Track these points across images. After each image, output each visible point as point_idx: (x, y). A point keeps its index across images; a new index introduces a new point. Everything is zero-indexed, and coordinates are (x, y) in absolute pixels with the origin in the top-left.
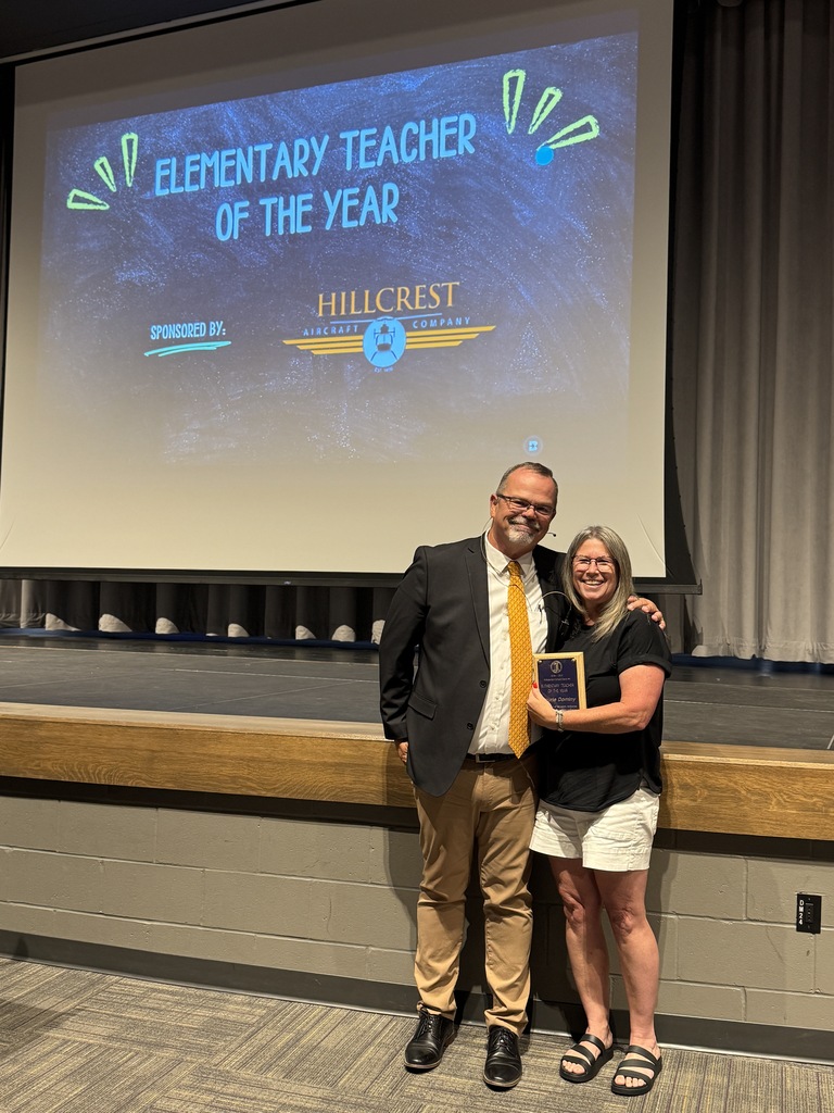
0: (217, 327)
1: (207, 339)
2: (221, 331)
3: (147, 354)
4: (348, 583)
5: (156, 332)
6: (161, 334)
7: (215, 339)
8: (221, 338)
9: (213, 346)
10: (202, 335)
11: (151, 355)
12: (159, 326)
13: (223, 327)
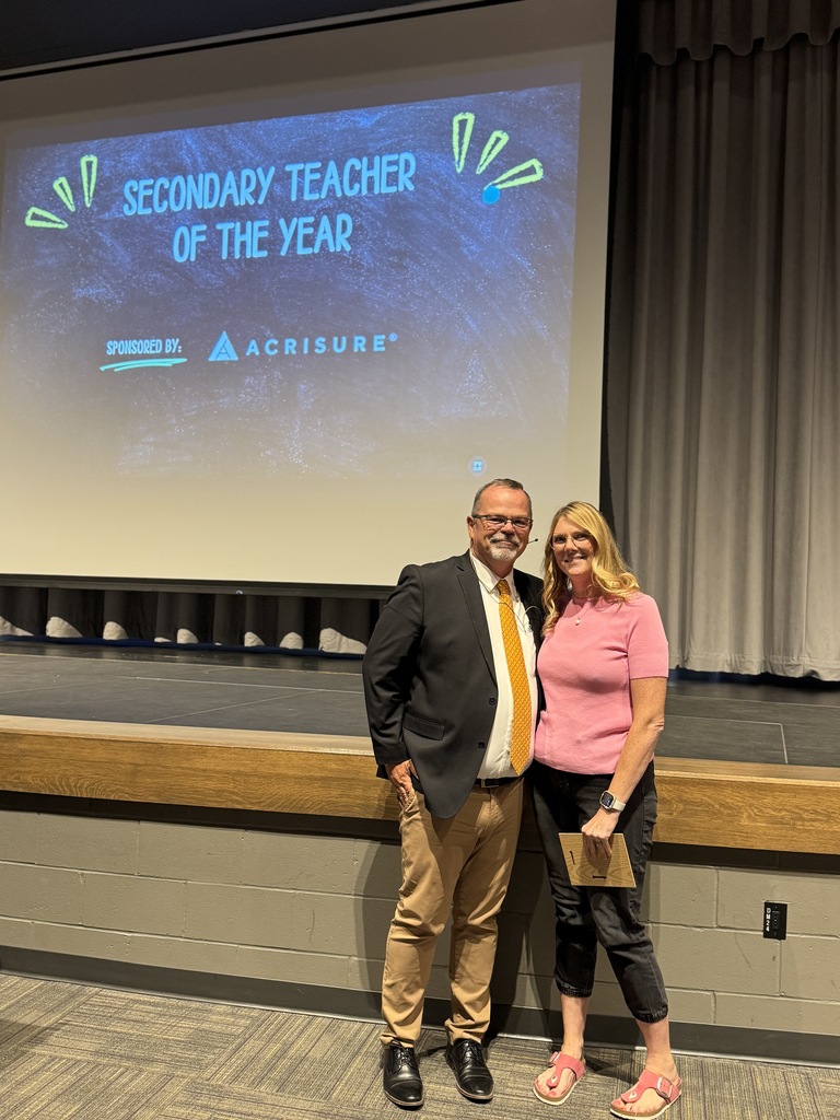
0: (173, 344)
1: (163, 355)
2: (177, 349)
3: (102, 369)
4: (298, 593)
5: (113, 347)
6: (117, 350)
7: (171, 355)
8: (177, 355)
9: (168, 363)
10: (158, 352)
11: (106, 370)
12: (115, 342)
13: (179, 345)
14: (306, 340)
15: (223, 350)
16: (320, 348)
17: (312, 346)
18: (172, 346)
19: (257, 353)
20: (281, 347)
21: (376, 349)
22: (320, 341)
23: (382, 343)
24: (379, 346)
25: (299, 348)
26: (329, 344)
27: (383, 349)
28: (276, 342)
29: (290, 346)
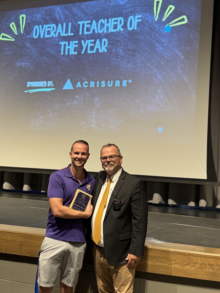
0: (50, 83)
1: (47, 87)
3: (25, 92)
5: (29, 84)
7: (49, 87)
8: (52, 87)
9: (49, 90)
10: (45, 86)
11: (27, 92)
12: (30, 82)
13: (52, 83)
14: (98, 82)
15: (68, 86)
16: (103, 85)
17: (100, 84)
18: (50, 84)
19: (80, 87)
20: (89, 84)
21: (123, 85)
22: (103, 82)
23: (126, 83)
24: (125, 84)
25: (95, 85)
26: (106, 83)
27: (126, 85)
28: (87, 83)
29: (92, 84)
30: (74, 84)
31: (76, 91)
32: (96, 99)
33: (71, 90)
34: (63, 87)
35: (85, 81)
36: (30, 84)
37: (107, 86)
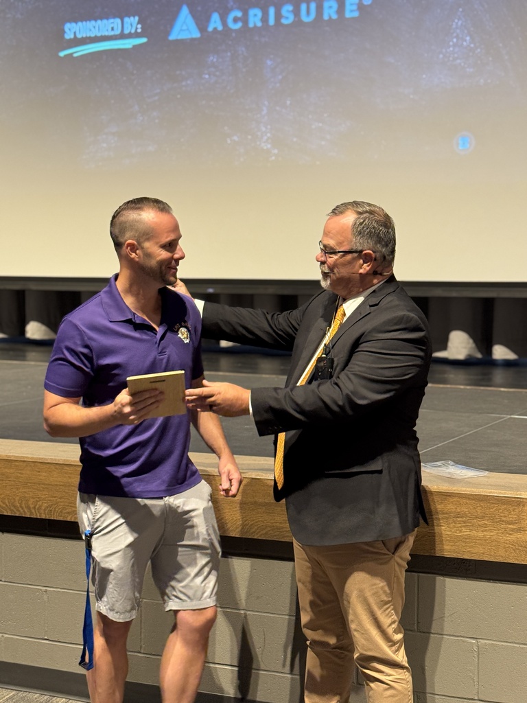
1: (122, 36)
3: (62, 54)
7: (130, 36)
8: (136, 35)
10: (117, 32)
11: (65, 56)
12: (74, 24)
13: (138, 23)
14: (272, 11)
15: (184, 27)
16: (287, 18)
17: (278, 16)
18: (131, 25)
19: (220, 28)
20: (245, 19)
21: (348, 15)
22: (287, 10)
23: (355, 7)
24: (352, 11)
25: (265, 19)
26: (296, 12)
27: (356, 14)
29: (255, 16)
30: (201, 21)
31: (207, 42)
32: (269, 63)
33: (193, 40)
34: (168, 33)
35: (231, 9)
36: (73, 31)
37: (298, 22)
